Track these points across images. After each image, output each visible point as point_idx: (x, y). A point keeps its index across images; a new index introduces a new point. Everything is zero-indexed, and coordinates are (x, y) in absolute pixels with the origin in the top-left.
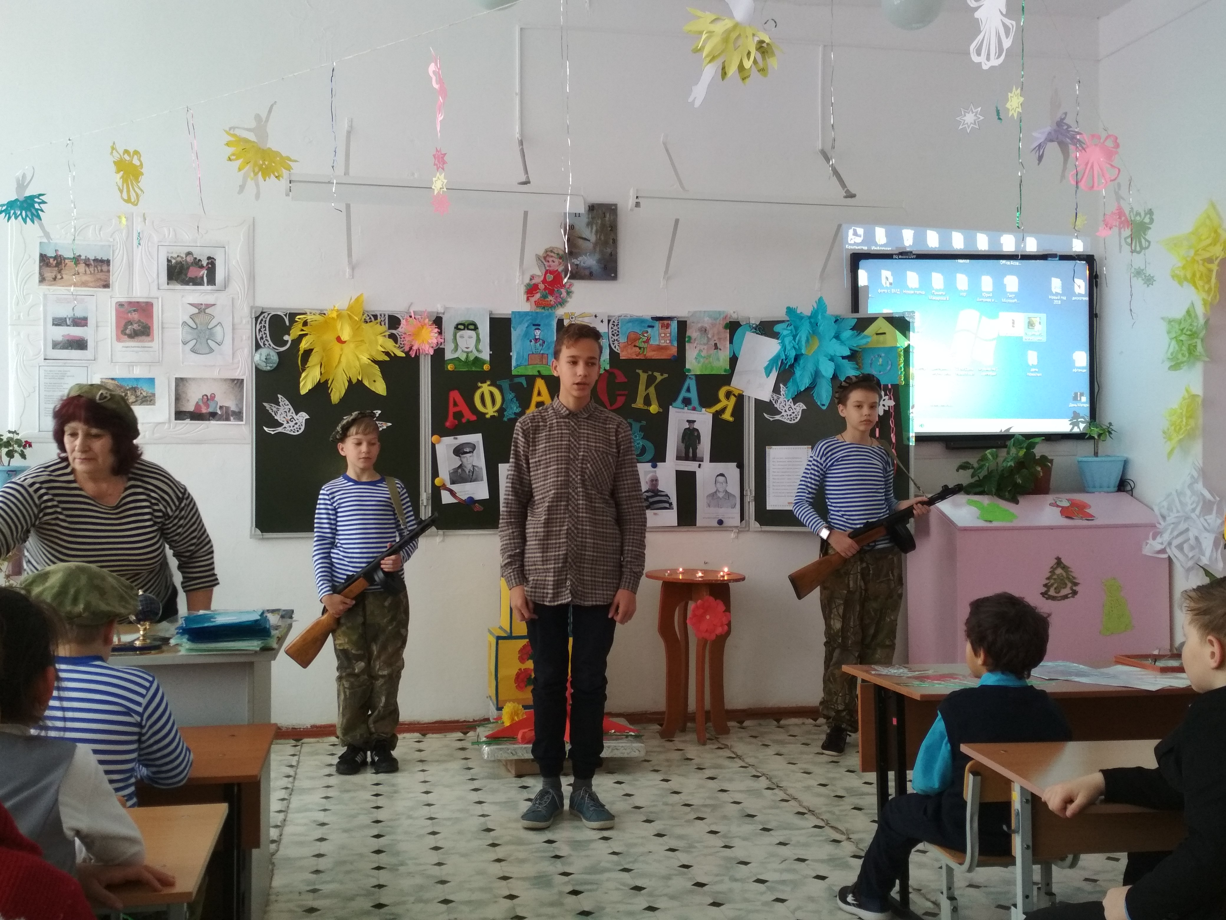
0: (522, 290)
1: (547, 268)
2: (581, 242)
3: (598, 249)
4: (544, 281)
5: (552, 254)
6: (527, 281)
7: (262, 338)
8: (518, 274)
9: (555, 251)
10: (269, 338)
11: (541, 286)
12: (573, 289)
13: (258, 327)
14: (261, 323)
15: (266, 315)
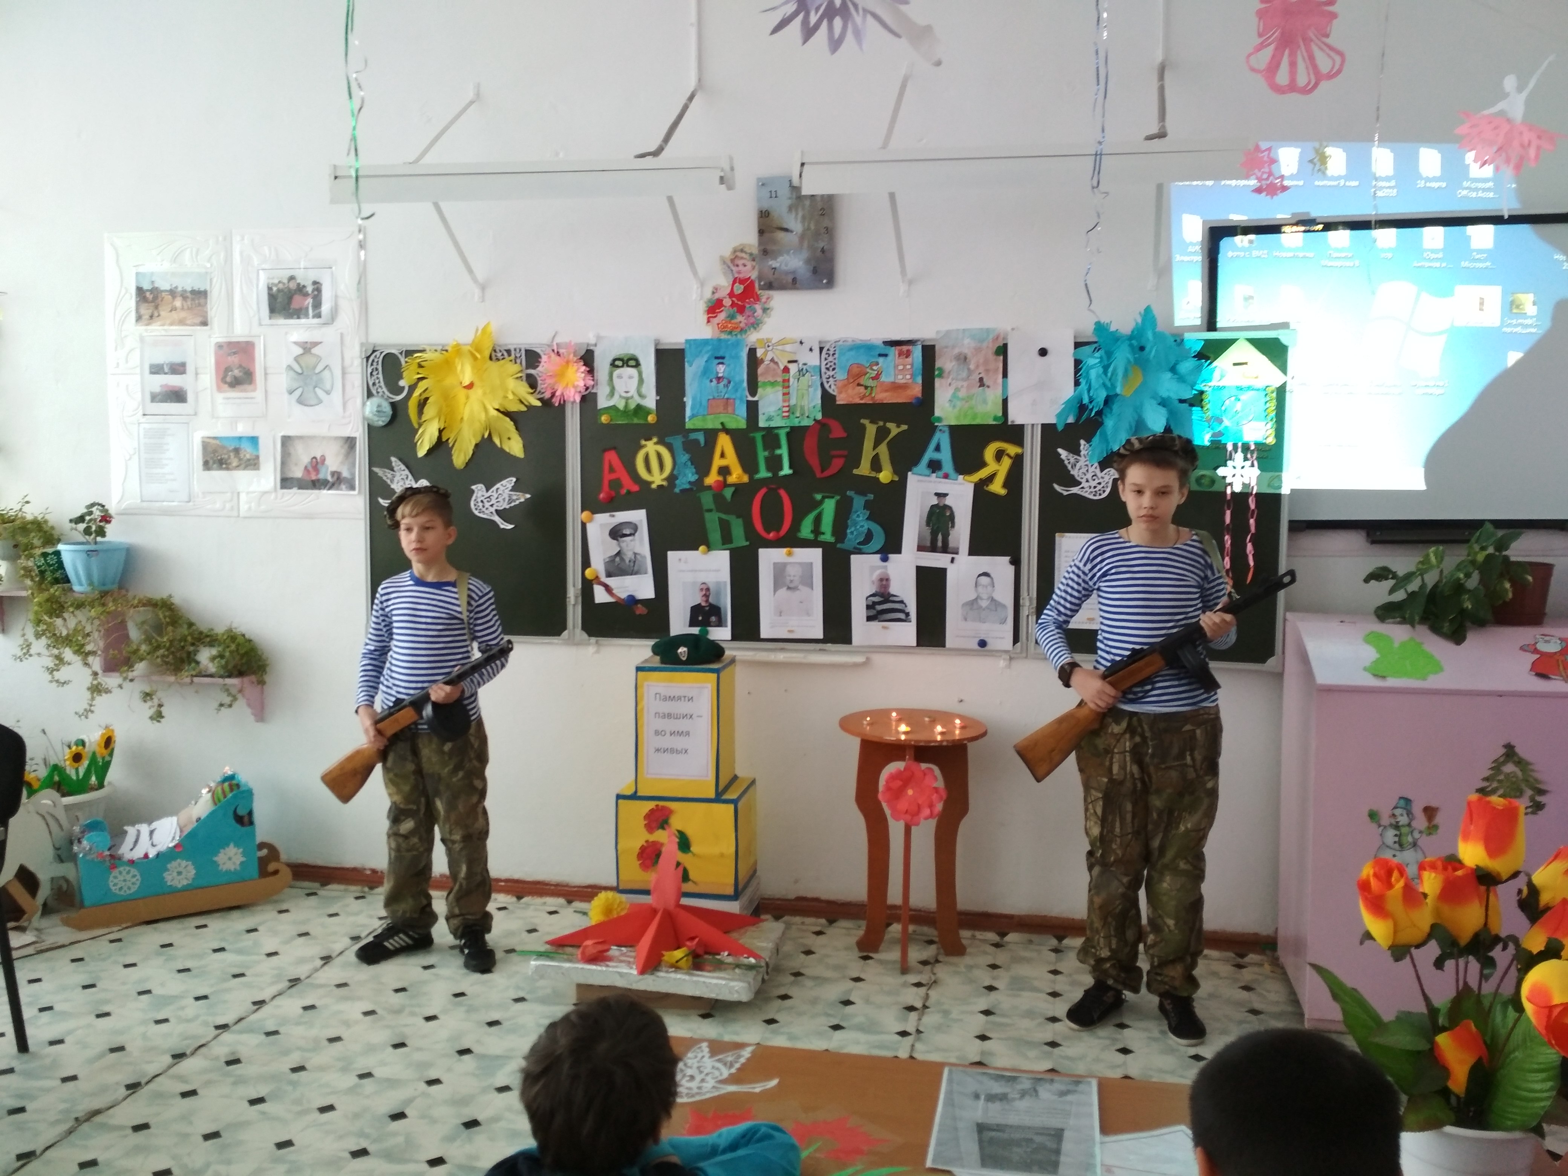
0: (702, 307)
1: (736, 275)
2: (781, 235)
3: (806, 244)
4: (731, 294)
5: (743, 255)
6: (708, 294)
7: (374, 384)
8: (695, 287)
9: (747, 250)
10: (382, 384)
11: (727, 302)
12: (773, 304)
13: (369, 370)
14: (372, 365)
15: (377, 353)
